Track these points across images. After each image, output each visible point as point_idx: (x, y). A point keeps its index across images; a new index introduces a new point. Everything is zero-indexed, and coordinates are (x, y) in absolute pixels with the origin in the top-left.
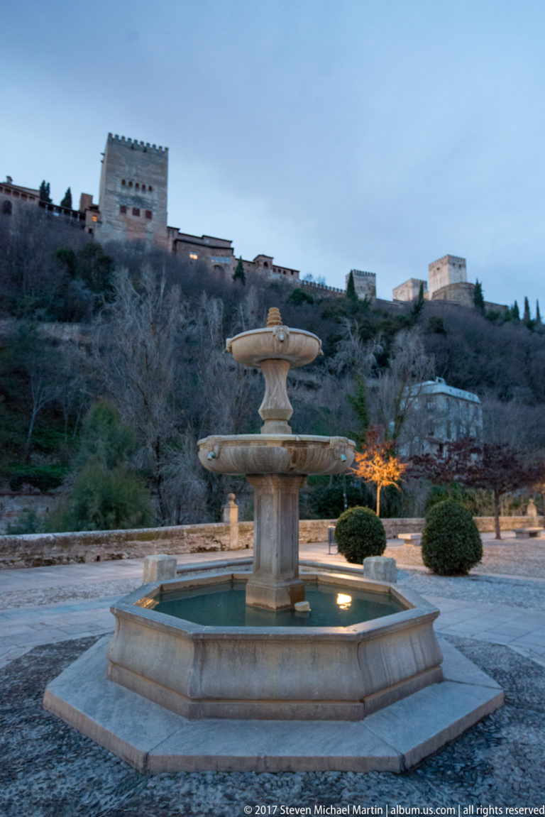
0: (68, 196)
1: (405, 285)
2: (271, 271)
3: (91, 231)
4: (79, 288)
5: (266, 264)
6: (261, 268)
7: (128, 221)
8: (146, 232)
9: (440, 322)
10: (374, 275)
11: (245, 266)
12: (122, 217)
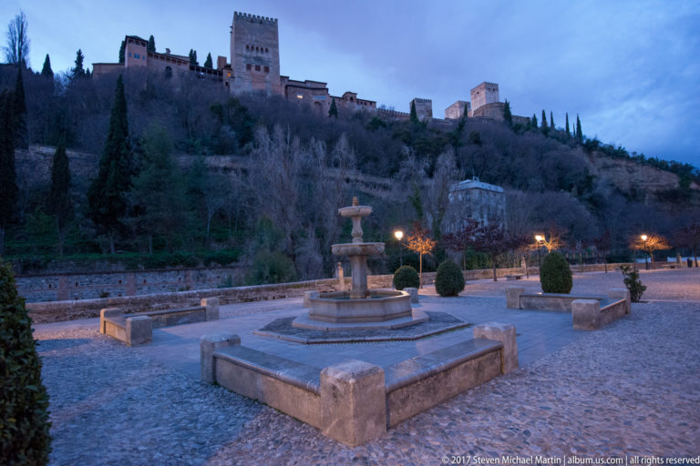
0: (209, 58)
1: (453, 106)
2: (356, 104)
3: (227, 84)
4: (227, 130)
5: (351, 99)
6: (348, 102)
7: (252, 75)
8: (266, 82)
9: (477, 135)
10: (430, 101)
11: (337, 101)
12: (248, 73)
